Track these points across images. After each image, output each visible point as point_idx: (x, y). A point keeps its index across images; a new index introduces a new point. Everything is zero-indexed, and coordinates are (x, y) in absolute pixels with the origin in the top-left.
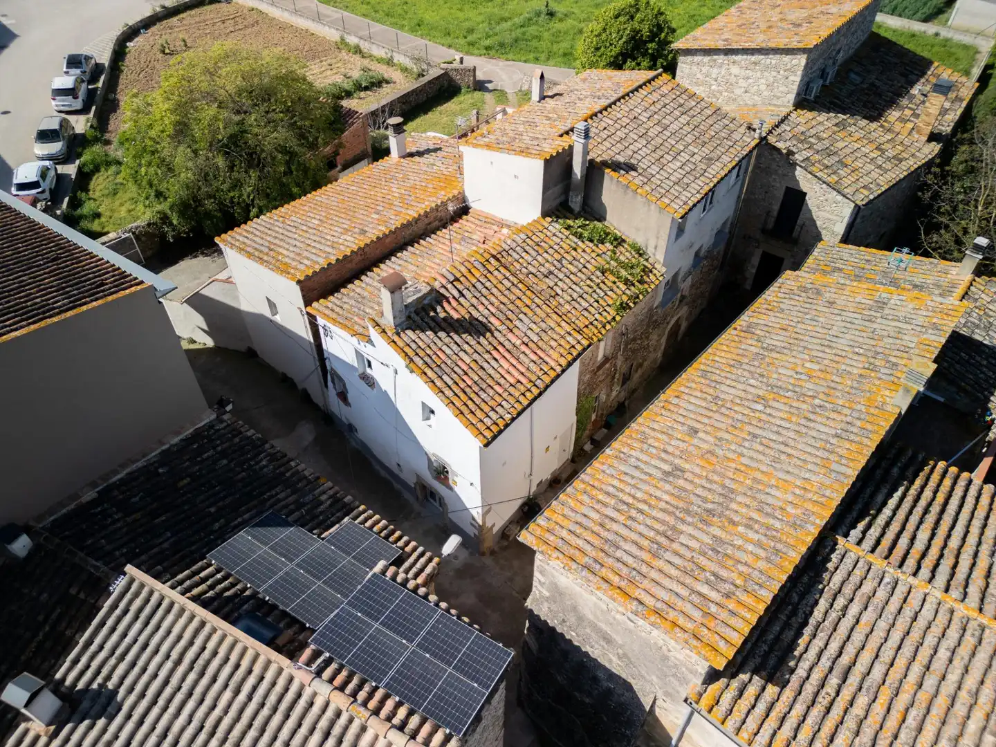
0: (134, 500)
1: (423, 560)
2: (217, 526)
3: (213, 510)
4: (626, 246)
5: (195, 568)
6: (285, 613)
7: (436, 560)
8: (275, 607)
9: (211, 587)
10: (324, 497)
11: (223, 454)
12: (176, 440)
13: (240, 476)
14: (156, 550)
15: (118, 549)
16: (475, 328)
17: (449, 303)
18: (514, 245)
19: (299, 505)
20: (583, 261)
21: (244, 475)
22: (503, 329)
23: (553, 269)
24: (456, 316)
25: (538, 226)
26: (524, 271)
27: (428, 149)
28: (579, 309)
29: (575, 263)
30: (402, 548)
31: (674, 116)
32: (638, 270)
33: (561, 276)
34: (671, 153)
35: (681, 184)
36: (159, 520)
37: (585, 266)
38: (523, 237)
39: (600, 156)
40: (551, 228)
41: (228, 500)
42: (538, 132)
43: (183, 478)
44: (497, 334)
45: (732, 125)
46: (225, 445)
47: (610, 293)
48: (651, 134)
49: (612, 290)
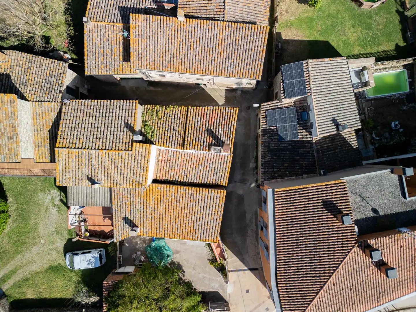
0: (298, 167)
1: (264, 107)
2: (290, 147)
3: (288, 152)
4: (144, 119)
5: (301, 140)
6: (297, 115)
7: (262, 105)
8: (298, 119)
9: (303, 132)
10: (266, 138)
11: (273, 167)
12: (278, 180)
13: (276, 158)
14: (304, 150)
16: (210, 132)
17: (209, 143)
18: (173, 144)
19: (272, 140)
20: (162, 125)
21: (274, 157)
22: (204, 127)
23: (172, 130)
24: (211, 138)
25: (160, 144)
26: (179, 136)
27: (126, 223)
28: (179, 116)
29: (164, 126)
30: (265, 112)
31: (83, 130)
32: (150, 111)
33: (172, 127)
34: (107, 119)
35: (121, 108)
36: (298, 158)
37: (163, 124)
38: (168, 144)
39: (130, 135)
40: (157, 140)
41: (283, 152)
42: (130, 162)
43: (285, 166)
44: (207, 127)
45: (70, 112)
46: (270, 170)
47: (166, 113)
48: (102, 129)
49: (165, 113)
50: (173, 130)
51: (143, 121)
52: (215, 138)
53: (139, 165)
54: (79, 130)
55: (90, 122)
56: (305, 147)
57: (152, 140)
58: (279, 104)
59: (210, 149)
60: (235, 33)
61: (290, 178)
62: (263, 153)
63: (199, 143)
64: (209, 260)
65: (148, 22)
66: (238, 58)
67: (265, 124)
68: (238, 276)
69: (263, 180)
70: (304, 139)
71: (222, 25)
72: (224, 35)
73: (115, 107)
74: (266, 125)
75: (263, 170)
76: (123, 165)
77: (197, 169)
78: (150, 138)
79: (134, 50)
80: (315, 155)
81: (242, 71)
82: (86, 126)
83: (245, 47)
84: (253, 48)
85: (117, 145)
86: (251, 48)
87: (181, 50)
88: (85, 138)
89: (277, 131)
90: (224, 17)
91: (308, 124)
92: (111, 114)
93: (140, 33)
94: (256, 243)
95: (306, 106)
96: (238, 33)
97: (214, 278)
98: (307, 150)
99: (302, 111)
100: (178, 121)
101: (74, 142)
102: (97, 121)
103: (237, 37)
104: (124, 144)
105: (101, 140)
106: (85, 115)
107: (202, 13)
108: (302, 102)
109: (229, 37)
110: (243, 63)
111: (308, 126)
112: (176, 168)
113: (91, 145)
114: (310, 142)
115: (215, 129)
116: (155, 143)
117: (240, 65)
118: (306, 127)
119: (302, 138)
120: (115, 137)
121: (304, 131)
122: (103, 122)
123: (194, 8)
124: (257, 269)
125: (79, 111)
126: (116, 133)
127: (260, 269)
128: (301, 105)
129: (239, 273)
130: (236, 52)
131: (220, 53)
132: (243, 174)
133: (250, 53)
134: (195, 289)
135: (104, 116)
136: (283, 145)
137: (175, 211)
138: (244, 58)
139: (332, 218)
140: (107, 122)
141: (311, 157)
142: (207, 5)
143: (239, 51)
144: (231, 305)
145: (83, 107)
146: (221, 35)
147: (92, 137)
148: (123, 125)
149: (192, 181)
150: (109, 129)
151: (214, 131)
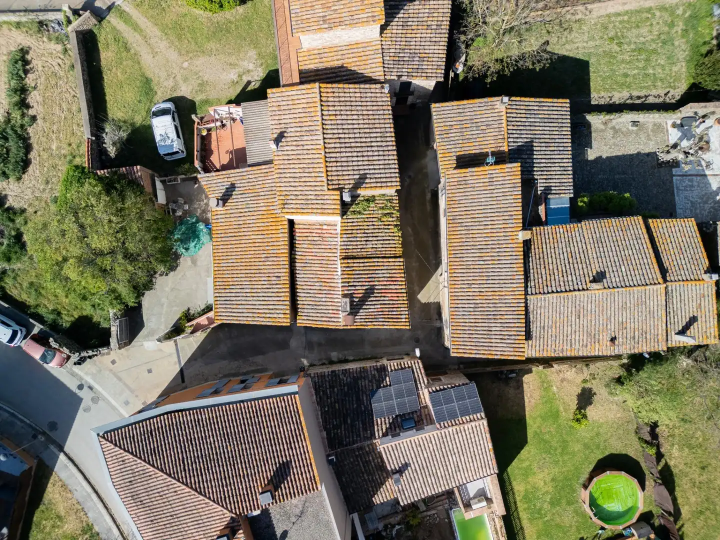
0: (335, 423)
1: (417, 365)
3: (355, 406)
4: (376, 198)
5: (375, 423)
6: (409, 413)
7: (419, 361)
8: (404, 415)
9: (386, 424)
10: (373, 373)
11: (332, 387)
12: (314, 397)
14: (361, 429)
15: (353, 437)
17: (354, 293)
18: (346, 243)
19: (370, 381)
20: (371, 223)
21: (346, 388)
22: (377, 283)
23: (365, 239)
24: (361, 295)
25: (344, 224)
26: (359, 250)
27: (227, 188)
28: (388, 246)
29: (370, 227)
30: (409, 367)
31: (349, 117)
32: (389, 204)
33: (370, 239)
34: (369, 149)
35: (386, 167)
36: (349, 421)
37: (373, 225)
38: (345, 236)
39: (350, 184)
40: (349, 221)
41: (354, 399)
42: (312, 188)
43: (335, 406)
44: (377, 287)
45: (373, 95)
46: (328, 384)
47: (390, 227)
48: (353, 145)
49: (389, 225)
50: (367, 241)
51: (374, 196)
52: (363, 301)
53: (309, 202)
54: (348, 113)
55: (362, 126)
56: (365, 430)
57: (349, 213)
58: (423, 385)
59: (345, 296)
60: (511, 313)
61: (320, 413)
62: (351, 371)
63: (352, 280)
64: (189, 309)
65: (512, 189)
66: (477, 321)
67: (393, 368)
68: (170, 355)
69: (312, 375)
70: (376, 427)
71: (520, 293)
72: (506, 297)
73: (386, 158)
74: (392, 370)
75: (327, 374)
76: (307, 179)
77: (316, 280)
78: (351, 210)
79: (471, 174)
80: (355, 446)
81: (460, 328)
82: (354, 122)
83: (494, 329)
84: (493, 341)
85: (334, 169)
86: (493, 337)
87: (478, 239)
88: (339, 122)
89: (384, 386)
90: (532, 294)
91: (397, 429)
92: (376, 153)
93: (495, 179)
94: (221, 376)
95: (423, 423)
96: (511, 317)
97: (163, 320)
98: (362, 433)
99: (416, 420)
100: (381, 246)
101: (331, 108)
102: (363, 135)
103: (506, 317)
104: (336, 178)
105: (338, 145)
106: (371, 117)
107: (534, 262)
108: (428, 417)
109: (504, 305)
110: (472, 328)
111: (395, 430)
112: (313, 250)
113: (329, 131)
114: (373, 436)
115: (375, 299)
116: (345, 217)
117: (467, 324)
118: (393, 428)
119: (377, 425)
120: (345, 164)
121: (388, 426)
122: (363, 145)
123: (541, 250)
124: (183, 381)
125: (375, 108)
126: (350, 164)
127: (184, 385)
128: (423, 417)
129: (175, 355)
130: (485, 317)
131: (481, 294)
132: (320, 345)
133: (485, 336)
134: (143, 294)
135: (373, 144)
136: (365, 399)
137: (252, 256)
138: (478, 329)
139: (267, 477)
140: (364, 149)
141: (351, 440)
142: (547, 268)
143: (486, 321)
144: (126, 350)
145: (382, 112)
146: (507, 293)
147: (341, 131)
148: (362, 172)
149: (298, 276)
150: (355, 154)
151: (372, 299)
